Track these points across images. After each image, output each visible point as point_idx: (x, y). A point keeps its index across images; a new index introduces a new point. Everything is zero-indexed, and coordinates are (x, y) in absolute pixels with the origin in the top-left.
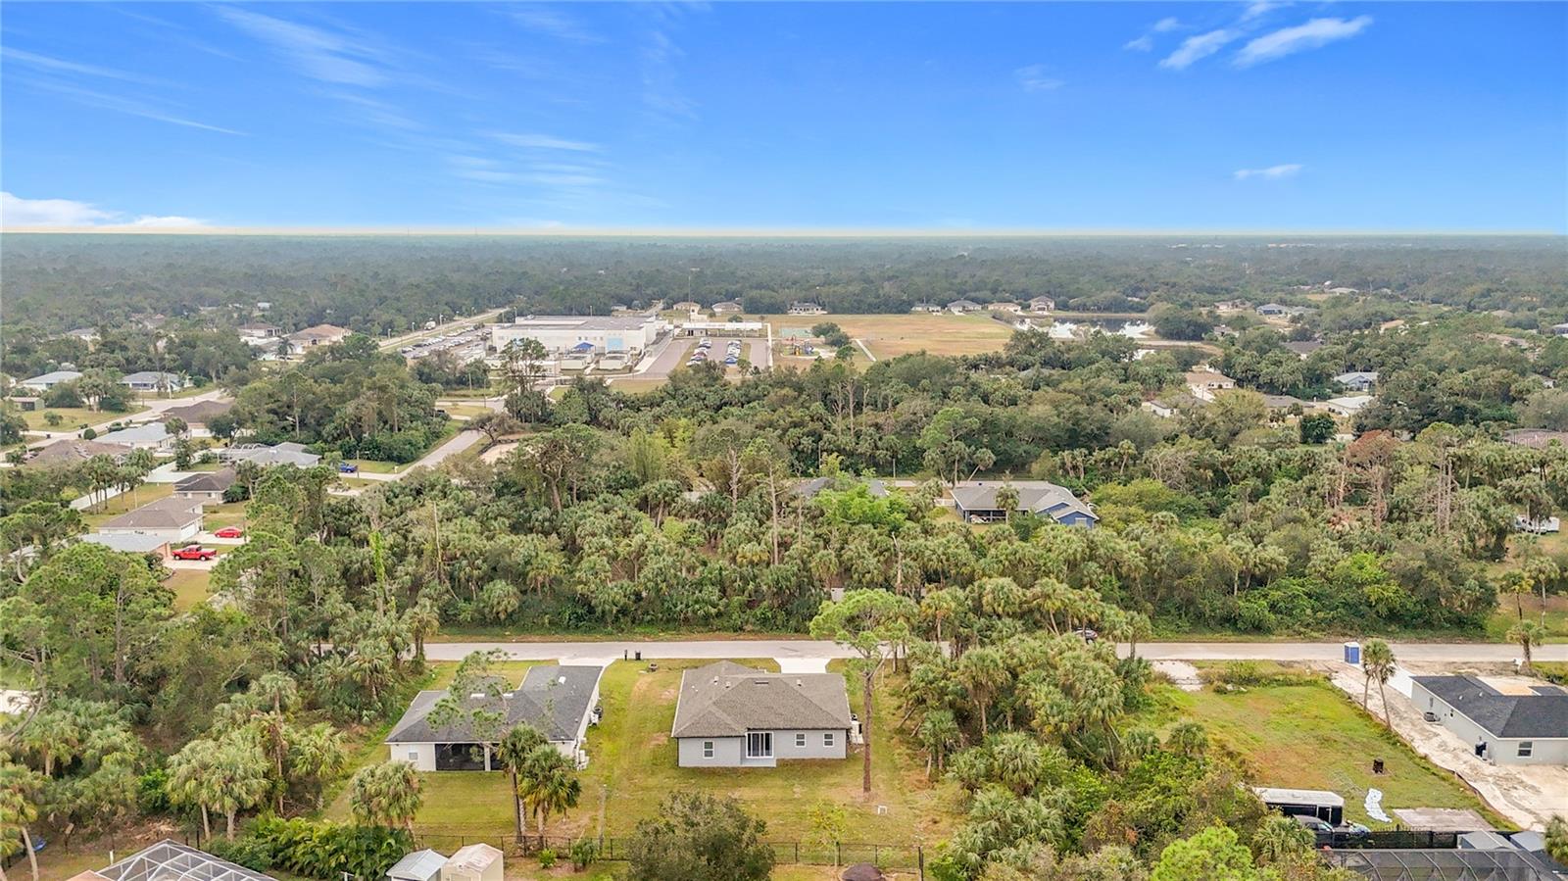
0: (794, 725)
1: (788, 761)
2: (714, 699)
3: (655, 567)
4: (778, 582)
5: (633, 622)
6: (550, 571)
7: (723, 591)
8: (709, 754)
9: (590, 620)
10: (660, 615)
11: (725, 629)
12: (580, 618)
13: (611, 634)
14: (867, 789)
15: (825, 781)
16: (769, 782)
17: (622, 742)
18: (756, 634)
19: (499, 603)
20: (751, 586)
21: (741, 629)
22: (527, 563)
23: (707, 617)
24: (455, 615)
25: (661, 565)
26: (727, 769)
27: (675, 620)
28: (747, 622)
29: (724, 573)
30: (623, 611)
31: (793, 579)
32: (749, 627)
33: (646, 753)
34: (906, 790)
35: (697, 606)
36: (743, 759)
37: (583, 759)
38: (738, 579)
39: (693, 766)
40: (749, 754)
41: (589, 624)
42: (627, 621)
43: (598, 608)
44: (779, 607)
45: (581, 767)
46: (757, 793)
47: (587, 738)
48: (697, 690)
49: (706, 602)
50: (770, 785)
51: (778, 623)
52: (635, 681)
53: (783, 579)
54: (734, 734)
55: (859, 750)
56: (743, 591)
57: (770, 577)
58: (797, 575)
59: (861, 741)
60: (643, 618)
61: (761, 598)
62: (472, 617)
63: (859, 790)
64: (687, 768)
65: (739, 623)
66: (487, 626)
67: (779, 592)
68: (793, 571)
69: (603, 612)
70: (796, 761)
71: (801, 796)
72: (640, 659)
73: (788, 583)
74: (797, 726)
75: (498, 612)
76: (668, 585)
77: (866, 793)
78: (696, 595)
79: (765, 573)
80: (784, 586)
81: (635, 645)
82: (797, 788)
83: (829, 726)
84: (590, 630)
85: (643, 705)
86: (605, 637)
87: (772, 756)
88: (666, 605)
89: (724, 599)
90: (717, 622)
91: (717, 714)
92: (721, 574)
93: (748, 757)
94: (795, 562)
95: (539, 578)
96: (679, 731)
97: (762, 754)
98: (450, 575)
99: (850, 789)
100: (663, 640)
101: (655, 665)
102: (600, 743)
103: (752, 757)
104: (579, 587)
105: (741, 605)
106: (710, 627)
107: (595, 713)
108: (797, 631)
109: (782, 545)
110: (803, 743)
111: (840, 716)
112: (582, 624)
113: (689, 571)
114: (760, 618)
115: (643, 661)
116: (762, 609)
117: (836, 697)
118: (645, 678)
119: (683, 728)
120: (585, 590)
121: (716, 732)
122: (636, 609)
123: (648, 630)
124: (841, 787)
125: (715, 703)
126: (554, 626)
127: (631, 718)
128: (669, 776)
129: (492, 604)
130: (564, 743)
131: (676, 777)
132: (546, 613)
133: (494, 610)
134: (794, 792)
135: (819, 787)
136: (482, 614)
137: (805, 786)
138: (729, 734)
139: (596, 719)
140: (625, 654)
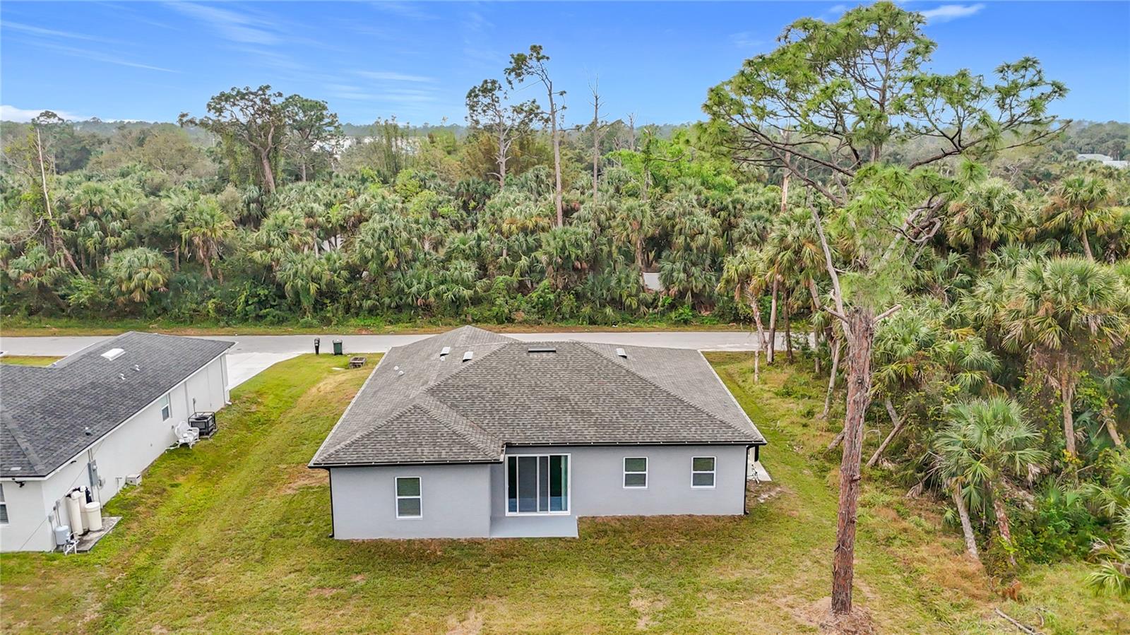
0: (621, 436)
1: (606, 522)
2: (432, 383)
3: (377, 226)
4: (563, 249)
5: (347, 310)
6: (213, 230)
7: (483, 271)
8: (410, 508)
10: (387, 300)
11: (486, 320)
12: (262, 303)
15: (709, 575)
17: (231, 483)
18: (528, 325)
19: (130, 278)
20: (524, 262)
21: (510, 320)
22: (180, 219)
23: (457, 303)
24: (63, 297)
25: (387, 223)
26: (454, 544)
27: (410, 306)
28: (518, 310)
29: (483, 244)
30: (328, 294)
31: (586, 245)
32: (520, 316)
33: (272, 504)
35: (443, 287)
36: (495, 519)
37: (96, 523)
38: (505, 252)
39: (366, 538)
40: (512, 509)
41: (278, 312)
42: (337, 309)
43: (288, 287)
44: (565, 287)
45: (79, 545)
46: (528, 620)
47: (147, 474)
48: (401, 372)
49: (456, 282)
50: (566, 592)
51: (564, 309)
52: (318, 381)
53: (572, 245)
54: (471, 458)
55: (766, 496)
56: (511, 269)
57: (552, 243)
58: (592, 241)
59: (763, 475)
60: (361, 305)
61: (539, 277)
62: (92, 299)
63: (816, 605)
64: (349, 544)
65: (506, 311)
66: (125, 316)
67: (566, 265)
68: (586, 235)
69: (297, 294)
70: (628, 523)
71: (656, 624)
72: (341, 354)
73: (580, 252)
74: (626, 438)
75: (131, 292)
76: (398, 255)
77: (841, 618)
78: (441, 273)
79: (544, 240)
80: (573, 256)
81: (338, 339)
82: (640, 602)
83: (705, 438)
84: (280, 321)
85: (312, 414)
86: (301, 330)
87: (568, 513)
88: (395, 286)
89: (484, 280)
90: (472, 310)
91: (434, 412)
92: (479, 246)
93: (508, 514)
94: (588, 224)
95: (196, 240)
96: (332, 451)
97: (544, 508)
98: (71, 244)
99: (784, 600)
100: (388, 333)
101: (361, 359)
102: (172, 486)
103: (517, 514)
104: (257, 255)
105: (509, 287)
106: (463, 317)
107: (193, 424)
108: (593, 322)
109: (568, 212)
110: (641, 480)
111: (728, 418)
112: (265, 311)
113: (435, 248)
114: (537, 304)
115: (346, 356)
116: (540, 292)
117: (701, 381)
118: (337, 377)
119: (342, 445)
120: (267, 259)
121: (427, 454)
122: (350, 292)
123: (368, 322)
124: (762, 597)
125: (432, 392)
126: (227, 316)
127: (277, 437)
128: (298, 567)
129: (120, 278)
130: (22, 484)
131: (317, 578)
132: (212, 297)
133: (124, 288)
134: (634, 613)
135: (700, 595)
136: (109, 295)
137: (661, 596)
138: (462, 458)
139: (191, 436)
140: (317, 348)
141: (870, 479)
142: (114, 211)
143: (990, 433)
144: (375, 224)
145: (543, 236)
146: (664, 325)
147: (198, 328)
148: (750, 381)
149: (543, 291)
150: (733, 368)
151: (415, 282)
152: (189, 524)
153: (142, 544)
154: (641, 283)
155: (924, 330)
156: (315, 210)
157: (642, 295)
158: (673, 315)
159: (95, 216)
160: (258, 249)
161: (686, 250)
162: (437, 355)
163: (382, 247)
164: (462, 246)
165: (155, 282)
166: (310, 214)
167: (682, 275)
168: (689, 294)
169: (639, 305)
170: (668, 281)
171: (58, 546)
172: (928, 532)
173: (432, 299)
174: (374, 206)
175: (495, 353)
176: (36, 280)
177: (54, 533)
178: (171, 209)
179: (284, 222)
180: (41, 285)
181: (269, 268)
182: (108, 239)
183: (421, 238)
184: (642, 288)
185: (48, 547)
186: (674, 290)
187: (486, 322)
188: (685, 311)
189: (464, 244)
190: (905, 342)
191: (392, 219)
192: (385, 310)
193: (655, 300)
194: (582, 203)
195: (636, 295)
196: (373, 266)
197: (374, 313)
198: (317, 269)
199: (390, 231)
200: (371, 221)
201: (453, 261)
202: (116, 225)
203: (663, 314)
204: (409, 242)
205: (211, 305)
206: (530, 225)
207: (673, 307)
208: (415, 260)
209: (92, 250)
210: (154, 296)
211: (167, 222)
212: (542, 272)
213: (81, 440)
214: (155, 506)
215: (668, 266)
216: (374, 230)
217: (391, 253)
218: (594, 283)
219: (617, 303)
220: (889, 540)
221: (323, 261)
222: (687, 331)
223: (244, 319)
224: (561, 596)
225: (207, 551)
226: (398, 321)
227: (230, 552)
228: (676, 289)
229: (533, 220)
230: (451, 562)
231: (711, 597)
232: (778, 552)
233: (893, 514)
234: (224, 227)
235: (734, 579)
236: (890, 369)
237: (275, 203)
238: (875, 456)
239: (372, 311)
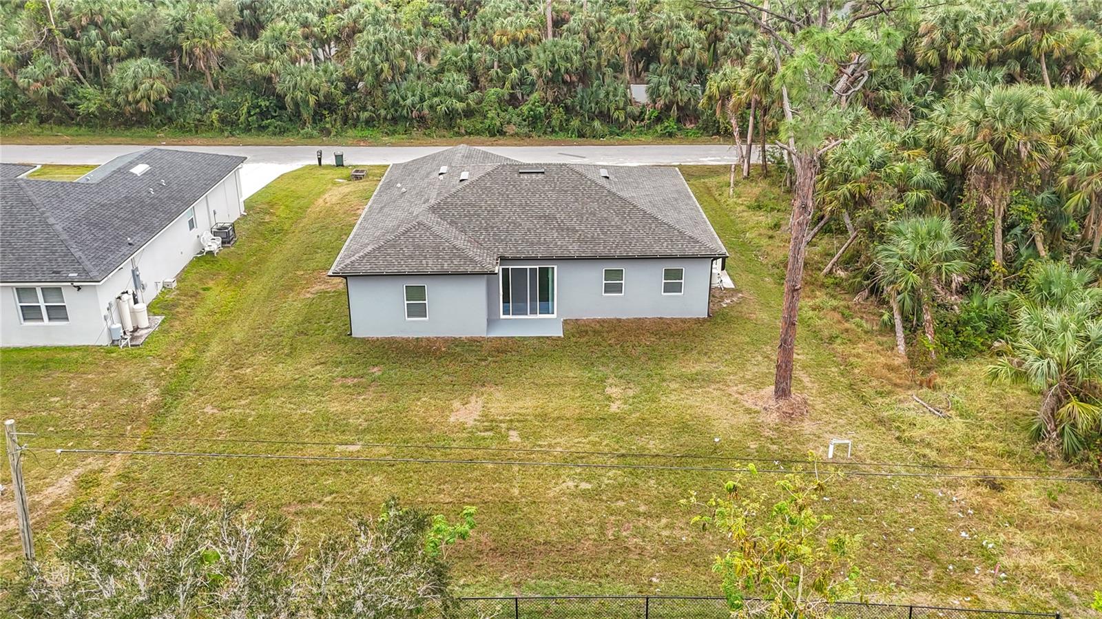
0: (601, 250)
1: (588, 323)
2: (432, 202)
3: (371, 38)
4: (553, 62)
5: (345, 122)
6: (213, 42)
7: (475, 80)
8: (417, 310)
9: (280, 118)
10: (383, 112)
11: (478, 133)
12: (264, 114)
13: (311, 137)
14: (782, 392)
15: (674, 368)
16: (547, 371)
17: (255, 288)
18: (522, 138)
19: (136, 88)
20: (515, 74)
21: (502, 133)
22: (179, 29)
23: (451, 115)
24: (72, 106)
25: (381, 35)
26: (456, 342)
27: (406, 118)
28: (509, 123)
29: (475, 56)
30: (326, 106)
31: (576, 58)
32: (511, 129)
33: (294, 306)
34: (868, 391)
35: (436, 100)
36: (492, 321)
37: (144, 321)
38: (496, 64)
39: (380, 336)
40: (506, 312)
41: (279, 123)
42: (335, 120)
43: (288, 99)
44: (555, 101)
45: (132, 339)
46: (520, 404)
47: (180, 278)
48: (404, 190)
49: (449, 94)
50: (552, 381)
51: (554, 123)
52: (323, 192)
53: (562, 58)
54: (469, 270)
55: (729, 301)
56: (502, 81)
57: (542, 55)
58: (581, 54)
59: (728, 283)
60: (358, 116)
61: (529, 89)
62: (100, 108)
63: (762, 393)
64: (364, 341)
65: (498, 124)
66: (133, 125)
67: (555, 79)
68: (576, 48)
69: (297, 105)
70: (606, 325)
71: (626, 407)
72: (343, 166)
73: (569, 65)
74: (606, 253)
75: (138, 102)
76: (392, 67)
77: (781, 403)
78: (434, 85)
79: (534, 54)
80: (563, 70)
81: (339, 150)
82: (614, 390)
83: (675, 252)
84: (282, 132)
85: (321, 224)
86: (303, 141)
87: (554, 316)
88: (391, 97)
89: (476, 92)
90: (465, 122)
91: (435, 228)
92: (470, 57)
93: (502, 316)
94: (577, 37)
95: (197, 51)
96: (348, 261)
97: (533, 312)
98: (76, 53)
99: (735, 388)
100: (385, 145)
101: (362, 171)
102: (204, 289)
103: (511, 317)
104: (257, 66)
105: (500, 100)
106: (456, 129)
107: (215, 234)
108: (581, 135)
109: (558, 23)
110: (618, 289)
111: (696, 234)
112: (266, 122)
113: (428, 59)
114: (528, 117)
115: (347, 167)
116: (530, 105)
117: (676, 200)
118: (340, 189)
119: (357, 256)
120: (267, 71)
121: (431, 265)
122: (348, 104)
123: (366, 133)
124: (717, 386)
125: (433, 209)
126: (230, 126)
127: (291, 245)
128: (323, 360)
129: (127, 89)
130: (79, 288)
131: (340, 369)
132: (216, 107)
133: (130, 98)
134: (609, 398)
135: (664, 384)
136: (116, 104)
137: (632, 385)
138: (462, 269)
139: (214, 245)
140: (320, 160)
141: (823, 285)
142: (113, 20)
143: (922, 247)
144: (369, 36)
145: (533, 48)
146: (650, 138)
147: (203, 137)
148: (725, 195)
149: (533, 104)
150: (711, 182)
151: (409, 94)
152: (223, 323)
153: (187, 338)
154: (629, 96)
155: (877, 153)
156: (310, 20)
157: (629, 108)
158: (659, 128)
159: (96, 25)
160: (258, 61)
161: (672, 64)
162: (436, 174)
163: (377, 59)
164: (454, 58)
165: (160, 93)
166: (305, 24)
167: (668, 89)
168: (675, 107)
169: (626, 118)
170: (654, 93)
171: (113, 341)
172: (866, 332)
173: (426, 111)
174: (367, 17)
175: (488, 174)
176: (45, 89)
177: (110, 330)
178: (170, 19)
179: (281, 34)
180: (50, 94)
181: (269, 80)
182: (110, 48)
183: (414, 50)
184: (629, 102)
185: (105, 341)
186: (660, 103)
187: (478, 134)
188: (671, 124)
189: (456, 56)
190: (860, 163)
191: (386, 31)
192: (382, 122)
193: (642, 113)
194: (572, 13)
195: (624, 109)
196: (369, 78)
197: (371, 124)
198: (315, 81)
199: (384, 43)
200: (365, 32)
201: (446, 73)
202: (117, 34)
203: (649, 127)
204: (403, 54)
205: (214, 116)
206: (521, 36)
207: (659, 120)
208: (408, 72)
209: (95, 59)
210: (159, 107)
211: (167, 32)
212: (533, 84)
213: (125, 249)
214: (191, 307)
215: (655, 79)
216: (369, 42)
217: (386, 65)
218: (582, 97)
219: (605, 116)
220: (832, 339)
221: (321, 73)
222: (672, 144)
223: (248, 129)
224: (548, 385)
225: (242, 346)
226: (394, 132)
227: (262, 347)
228: (662, 102)
229: (524, 31)
230: (454, 356)
231: (674, 385)
232: (734, 349)
233: (837, 316)
234: (224, 37)
235: (694, 371)
236: (844, 189)
237: (269, 10)
238: (830, 266)
239: (369, 123)
